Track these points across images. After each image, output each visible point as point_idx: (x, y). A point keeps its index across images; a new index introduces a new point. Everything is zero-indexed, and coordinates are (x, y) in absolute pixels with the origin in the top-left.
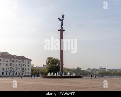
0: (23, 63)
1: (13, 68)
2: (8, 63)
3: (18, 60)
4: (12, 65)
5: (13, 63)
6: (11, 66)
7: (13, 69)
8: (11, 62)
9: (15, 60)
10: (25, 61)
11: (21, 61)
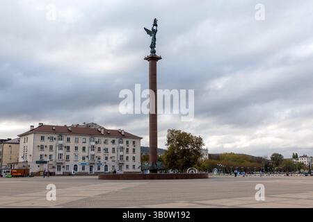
0: (121, 145)
1: (98, 155)
2: (86, 145)
3: (110, 140)
4: (96, 150)
5: (98, 146)
6: (93, 153)
7: (99, 159)
8: (93, 143)
9: (103, 139)
10: (125, 140)
11: (117, 140)
